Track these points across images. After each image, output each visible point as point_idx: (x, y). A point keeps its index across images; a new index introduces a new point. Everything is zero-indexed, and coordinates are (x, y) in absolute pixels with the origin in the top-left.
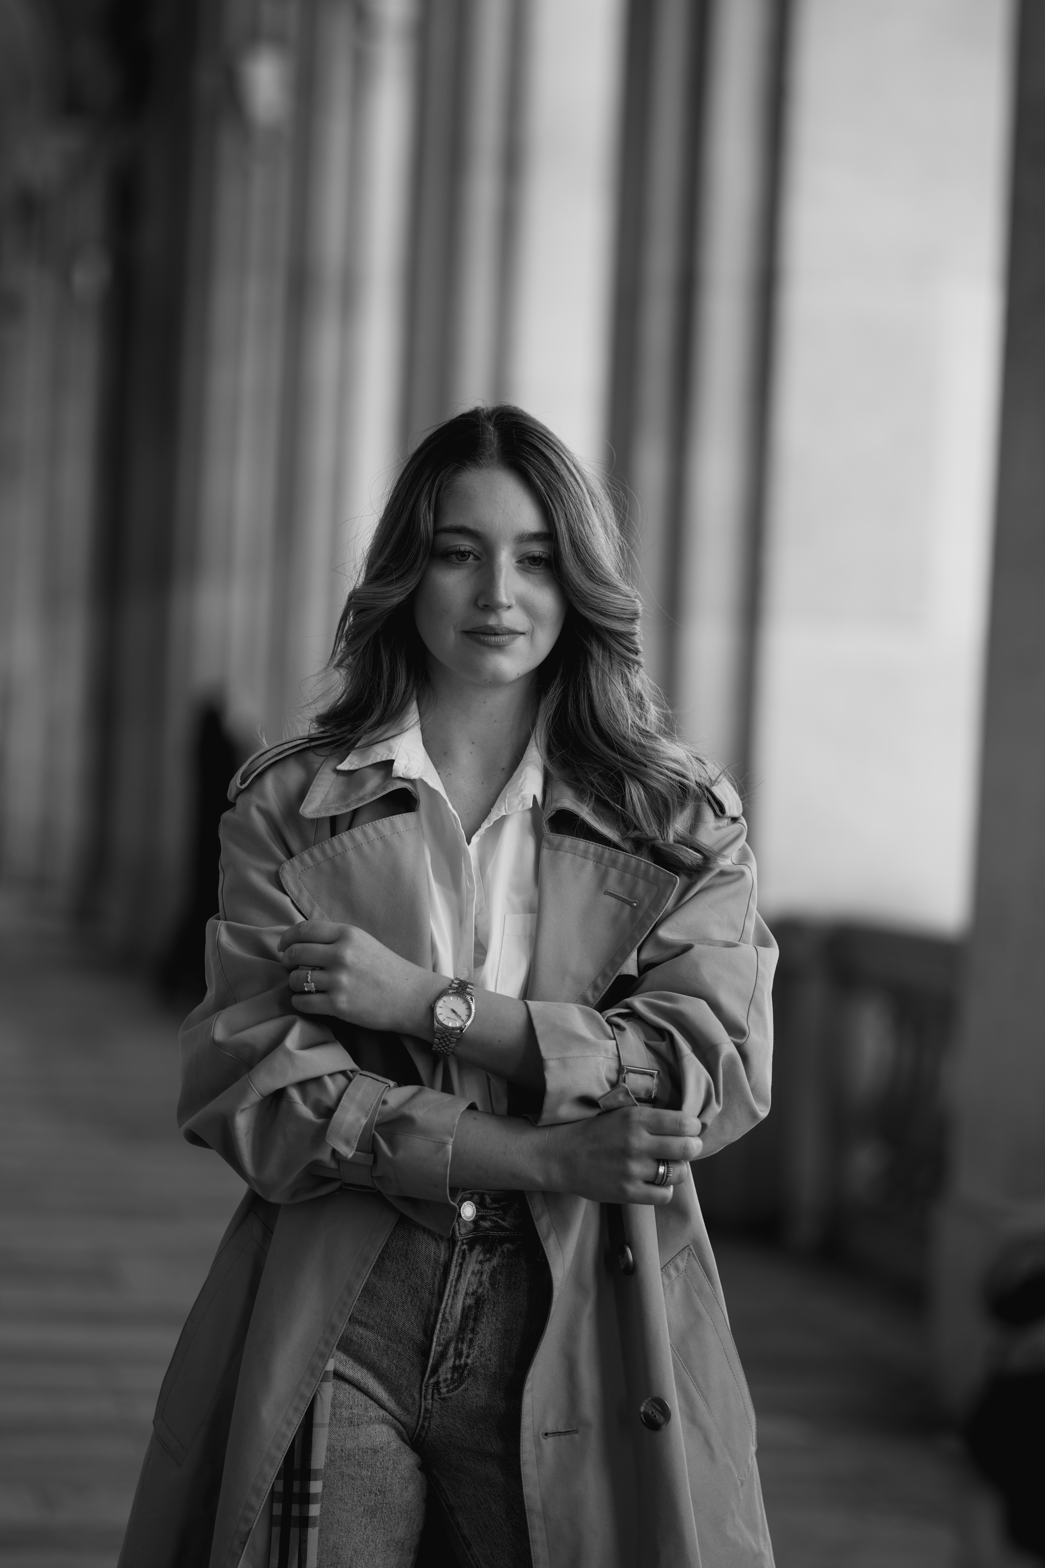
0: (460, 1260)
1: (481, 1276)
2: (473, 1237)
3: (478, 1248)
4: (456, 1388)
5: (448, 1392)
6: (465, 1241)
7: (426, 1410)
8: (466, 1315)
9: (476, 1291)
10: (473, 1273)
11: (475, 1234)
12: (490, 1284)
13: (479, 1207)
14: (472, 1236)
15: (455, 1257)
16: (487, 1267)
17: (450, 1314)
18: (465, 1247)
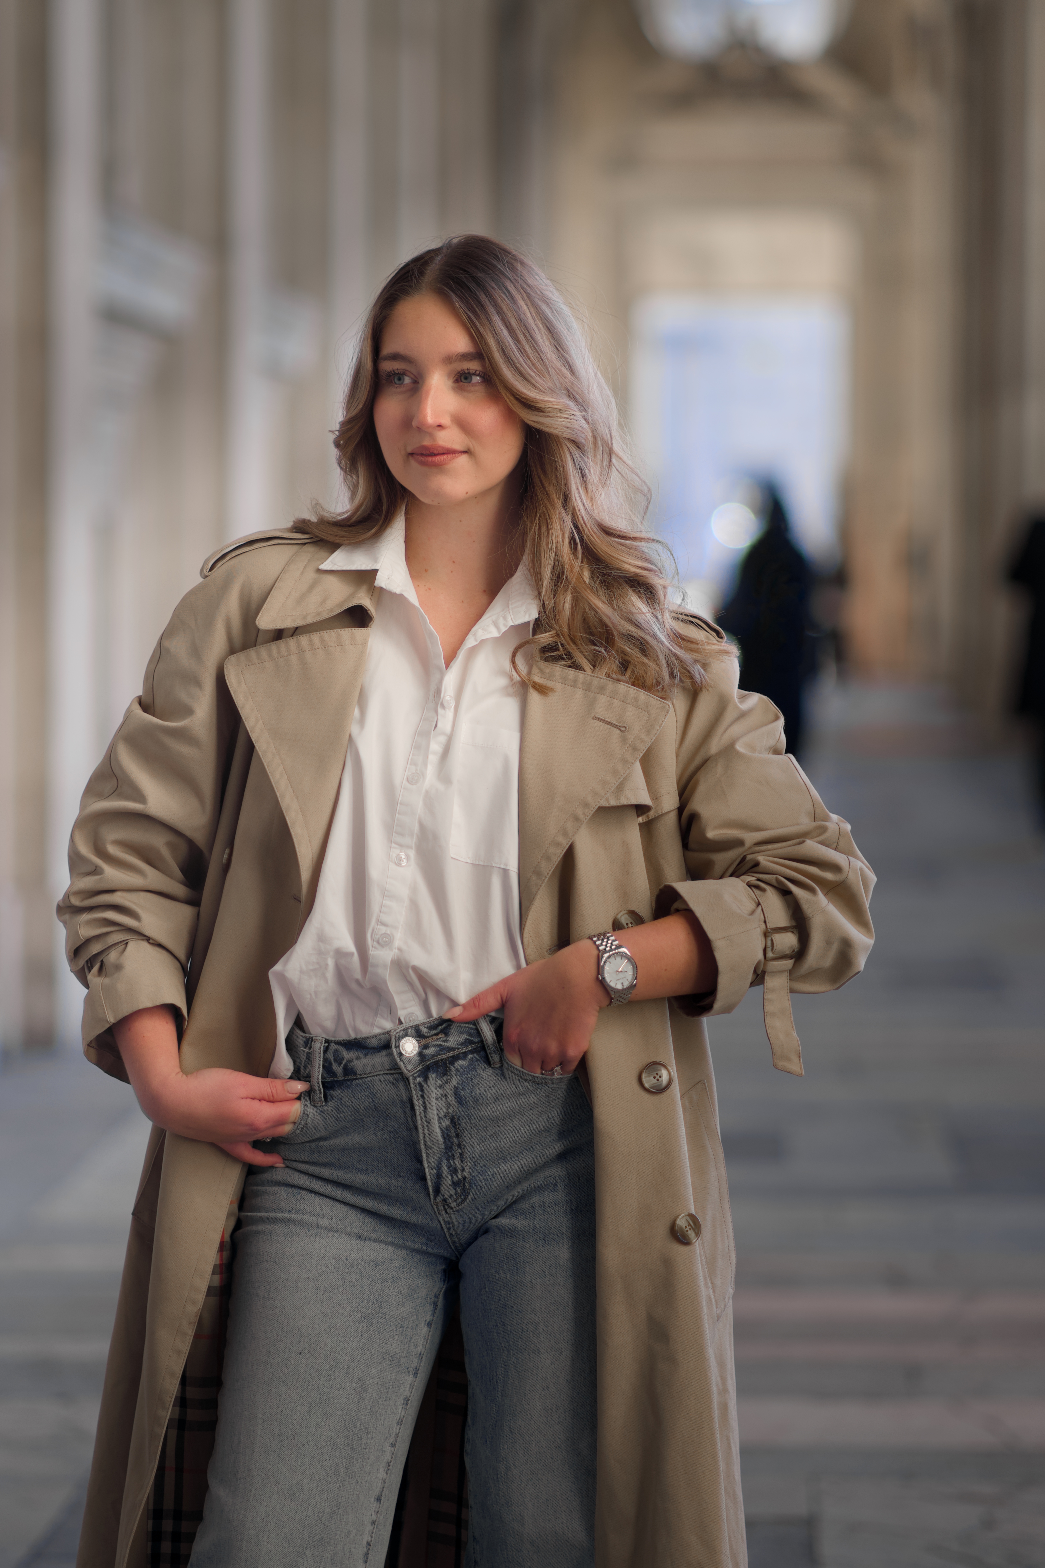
0: (420, 1093)
1: (446, 1098)
2: (423, 1068)
3: (432, 1076)
4: (464, 1200)
5: (458, 1205)
6: (416, 1075)
7: (446, 1222)
8: (447, 1135)
9: (448, 1113)
10: (437, 1098)
11: (424, 1064)
12: (457, 1102)
13: (419, 1039)
14: (421, 1067)
15: (414, 1092)
16: (449, 1089)
17: (431, 1141)
18: (419, 1079)
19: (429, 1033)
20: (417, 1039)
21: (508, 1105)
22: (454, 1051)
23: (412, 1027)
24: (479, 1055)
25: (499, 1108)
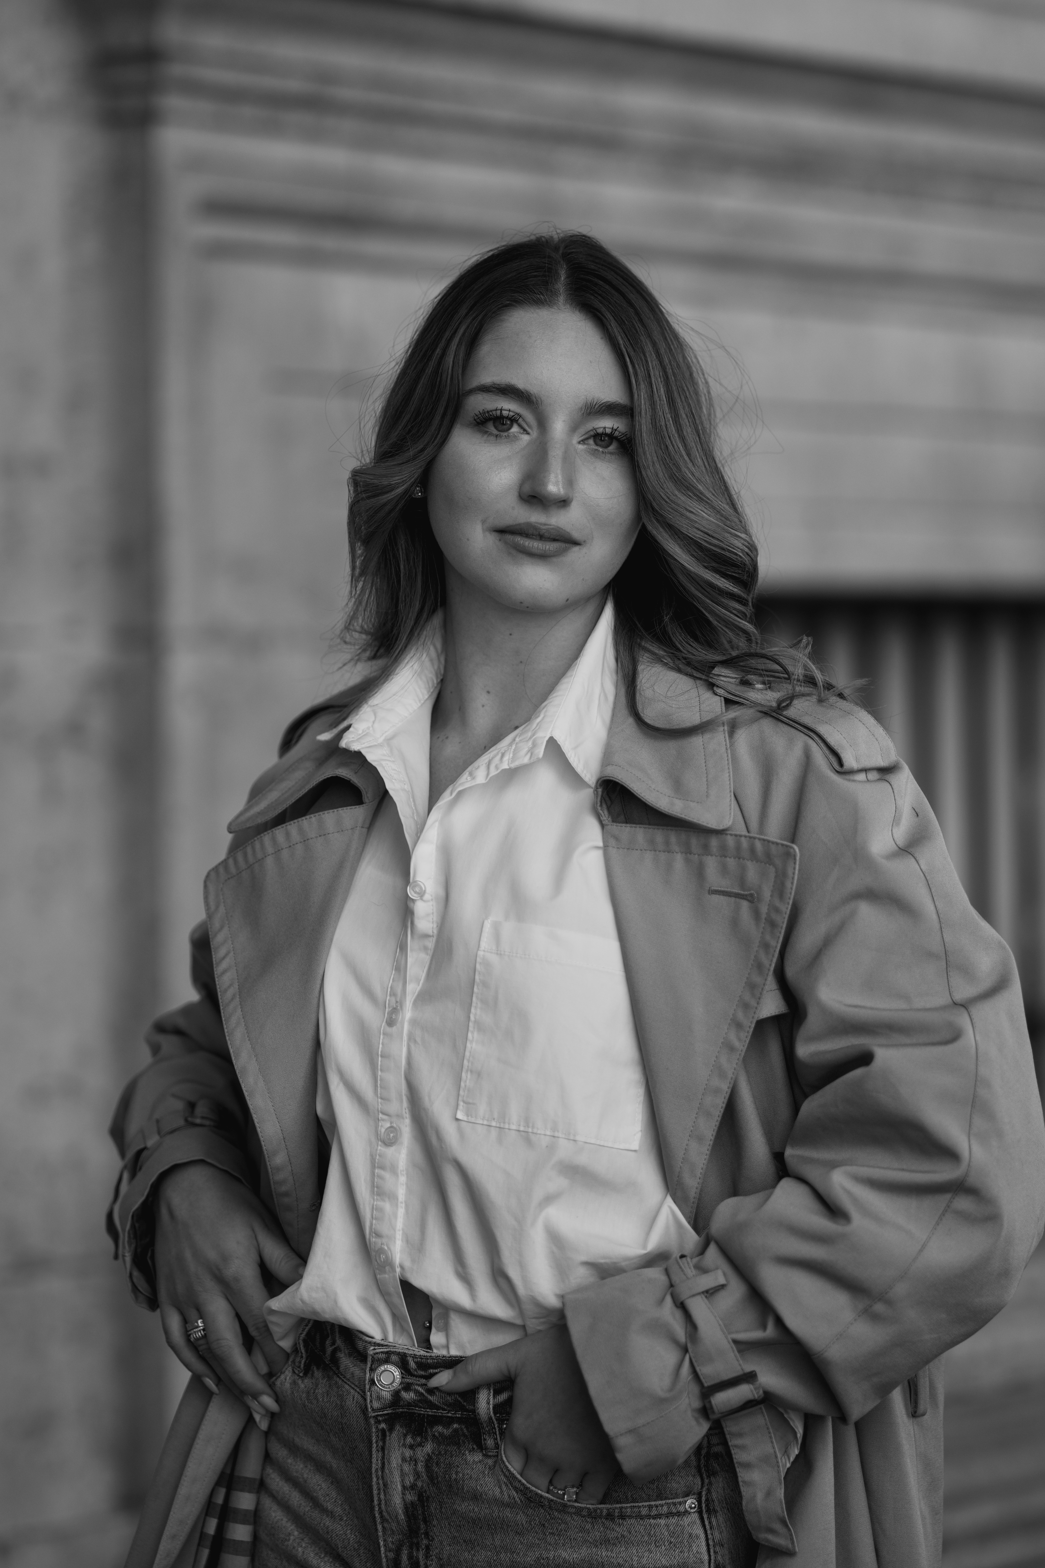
2: (393, 1413)
3: (401, 1429)
6: (381, 1418)
8: (412, 1513)
10: (403, 1460)
11: (396, 1409)
12: (428, 1477)
14: (391, 1411)
15: (374, 1439)
16: (420, 1454)
17: (389, 1512)
18: (383, 1425)
19: (416, 1371)
20: (403, 1371)
21: (487, 1511)
22: (438, 1410)
23: (399, 1354)
24: (467, 1429)
25: (476, 1510)
